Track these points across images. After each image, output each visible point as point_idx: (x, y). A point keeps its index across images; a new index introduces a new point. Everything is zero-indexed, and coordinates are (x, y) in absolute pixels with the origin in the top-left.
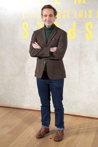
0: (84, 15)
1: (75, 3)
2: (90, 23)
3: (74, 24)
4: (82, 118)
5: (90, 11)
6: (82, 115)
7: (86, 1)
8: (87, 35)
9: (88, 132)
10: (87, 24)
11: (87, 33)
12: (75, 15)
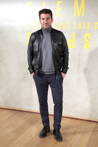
0: (82, 27)
1: (75, 15)
2: (88, 34)
3: (74, 34)
4: (80, 121)
5: (88, 23)
6: (79, 118)
7: (85, 14)
8: (85, 44)
9: (84, 132)
10: (86, 35)
11: (85, 42)
12: (75, 27)
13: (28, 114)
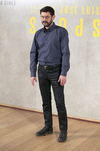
0: (91, 12)
3: (82, 20)
5: (98, 8)
8: (94, 32)
10: (95, 21)
11: (94, 30)
12: (83, 12)
13: (29, 113)
